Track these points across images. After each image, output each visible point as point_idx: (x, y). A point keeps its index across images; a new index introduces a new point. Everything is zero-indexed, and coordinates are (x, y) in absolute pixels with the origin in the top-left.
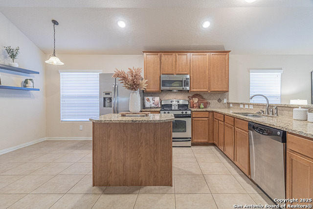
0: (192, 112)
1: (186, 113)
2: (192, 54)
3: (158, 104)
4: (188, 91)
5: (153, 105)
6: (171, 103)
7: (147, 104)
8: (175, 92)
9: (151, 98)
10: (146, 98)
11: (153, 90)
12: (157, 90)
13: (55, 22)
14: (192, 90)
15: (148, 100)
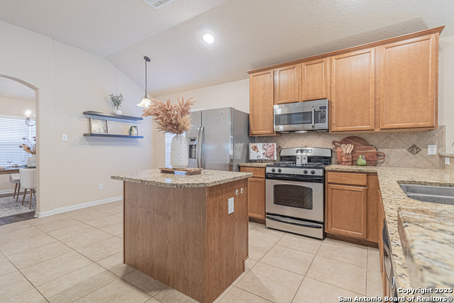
0: (324, 171)
1: (313, 172)
2: (333, 58)
3: (273, 155)
4: (328, 131)
5: (262, 157)
6: (295, 154)
7: (253, 156)
8: (303, 134)
9: (259, 146)
10: (251, 145)
11: (262, 132)
12: (269, 132)
13: (147, 59)
14: (334, 128)
15: (255, 148)
